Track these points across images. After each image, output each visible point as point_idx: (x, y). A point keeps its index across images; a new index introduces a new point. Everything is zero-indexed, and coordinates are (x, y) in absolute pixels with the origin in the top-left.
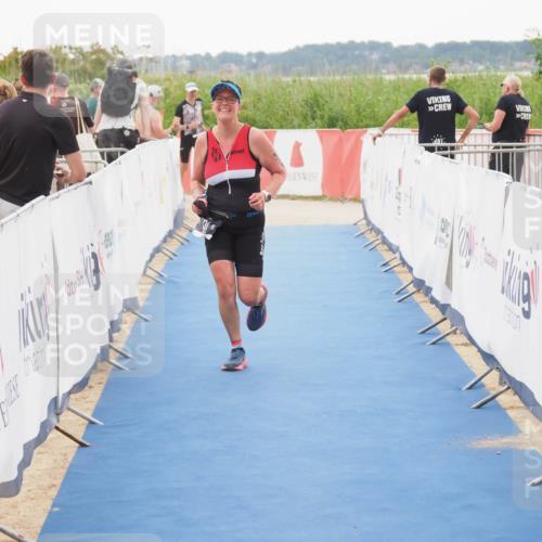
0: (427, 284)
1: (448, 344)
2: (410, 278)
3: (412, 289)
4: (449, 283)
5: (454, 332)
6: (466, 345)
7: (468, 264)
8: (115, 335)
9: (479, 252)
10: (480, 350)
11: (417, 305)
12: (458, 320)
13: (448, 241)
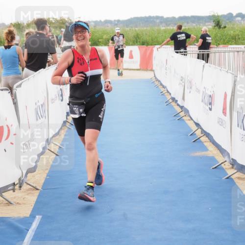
0: (176, 99)
1: (183, 120)
2: (170, 97)
3: (171, 101)
4: (183, 99)
5: (186, 116)
6: (189, 120)
7: (190, 92)
8: (68, 117)
9: (194, 87)
10: (194, 122)
11: (172, 107)
12: (187, 111)
13: (183, 84)
